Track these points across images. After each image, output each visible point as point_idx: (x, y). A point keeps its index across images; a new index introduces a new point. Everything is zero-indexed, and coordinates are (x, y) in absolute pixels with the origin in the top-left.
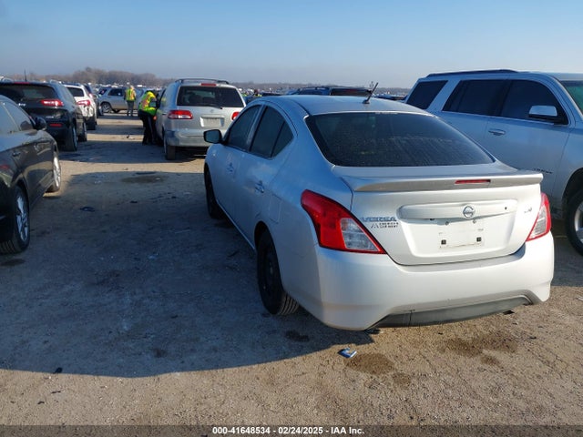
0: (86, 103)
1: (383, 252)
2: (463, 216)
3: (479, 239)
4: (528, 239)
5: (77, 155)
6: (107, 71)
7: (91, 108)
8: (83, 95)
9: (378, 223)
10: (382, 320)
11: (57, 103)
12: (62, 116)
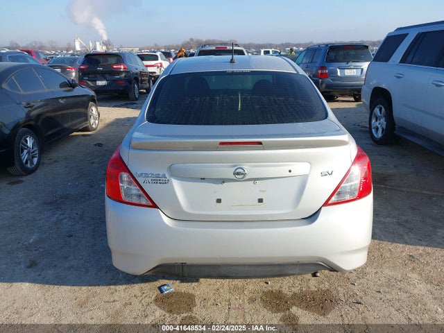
0: (159, 65)
1: (155, 206)
2: (233, 177)
3: (260, 201)
4: (326, 204)
5: (132, 104)
6: (204, 40)
7: (162, 69)
8: (157, 60)
9: (150, 179)
10: (154, 268)
11: (122, 67)
12: (125, 76)
